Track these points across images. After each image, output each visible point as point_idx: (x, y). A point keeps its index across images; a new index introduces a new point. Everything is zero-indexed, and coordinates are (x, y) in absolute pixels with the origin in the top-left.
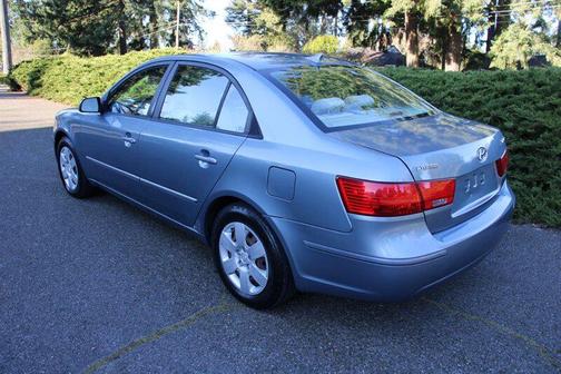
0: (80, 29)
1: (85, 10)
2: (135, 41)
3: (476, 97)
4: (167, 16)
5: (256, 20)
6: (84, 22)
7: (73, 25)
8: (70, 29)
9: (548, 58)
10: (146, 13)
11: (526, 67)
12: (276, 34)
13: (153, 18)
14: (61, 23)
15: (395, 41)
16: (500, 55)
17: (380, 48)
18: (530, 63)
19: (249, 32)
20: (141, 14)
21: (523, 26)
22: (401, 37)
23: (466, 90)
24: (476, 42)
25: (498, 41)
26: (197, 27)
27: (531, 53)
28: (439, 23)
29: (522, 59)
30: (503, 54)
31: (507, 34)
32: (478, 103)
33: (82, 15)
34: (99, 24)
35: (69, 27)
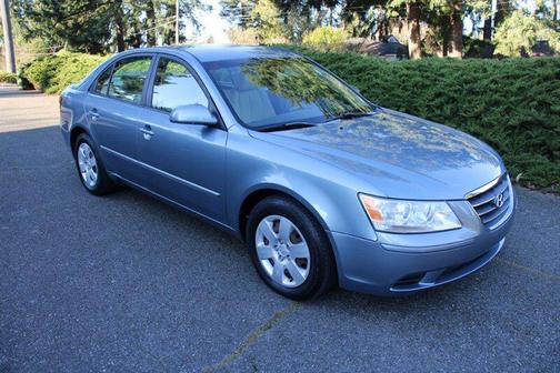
0: (77, 26)
1: (82, 8)
2: (132, 37)
3: (518, 83)
4: (164, 12)
5: (251, 13)
6: (81, 19)
7: (70, 23)
8: (67, 28)
9: (551, 44)
10: (144, 9)
11: (530, 53)
12: (271, 26)
13: (150, 13)
14: (59, 21)
15: (395, 30)
16: (505, 41)
17: (380, 38)
18: (534, 48)
19: (243, 24)
20: (139, 11)
21: (526, 13)
22: (401, 27)
23: (508, 77)
24: (474, 29)
25: (502, 28)
26: (195, 22)
27: (534, 39)
28: (441, 12)
29: (526, 44)
30: (508, 40)
31: (510, 21)
32: (521, 89)
33: (78, 12)
34: (96, 21)
35: (66, 24)
